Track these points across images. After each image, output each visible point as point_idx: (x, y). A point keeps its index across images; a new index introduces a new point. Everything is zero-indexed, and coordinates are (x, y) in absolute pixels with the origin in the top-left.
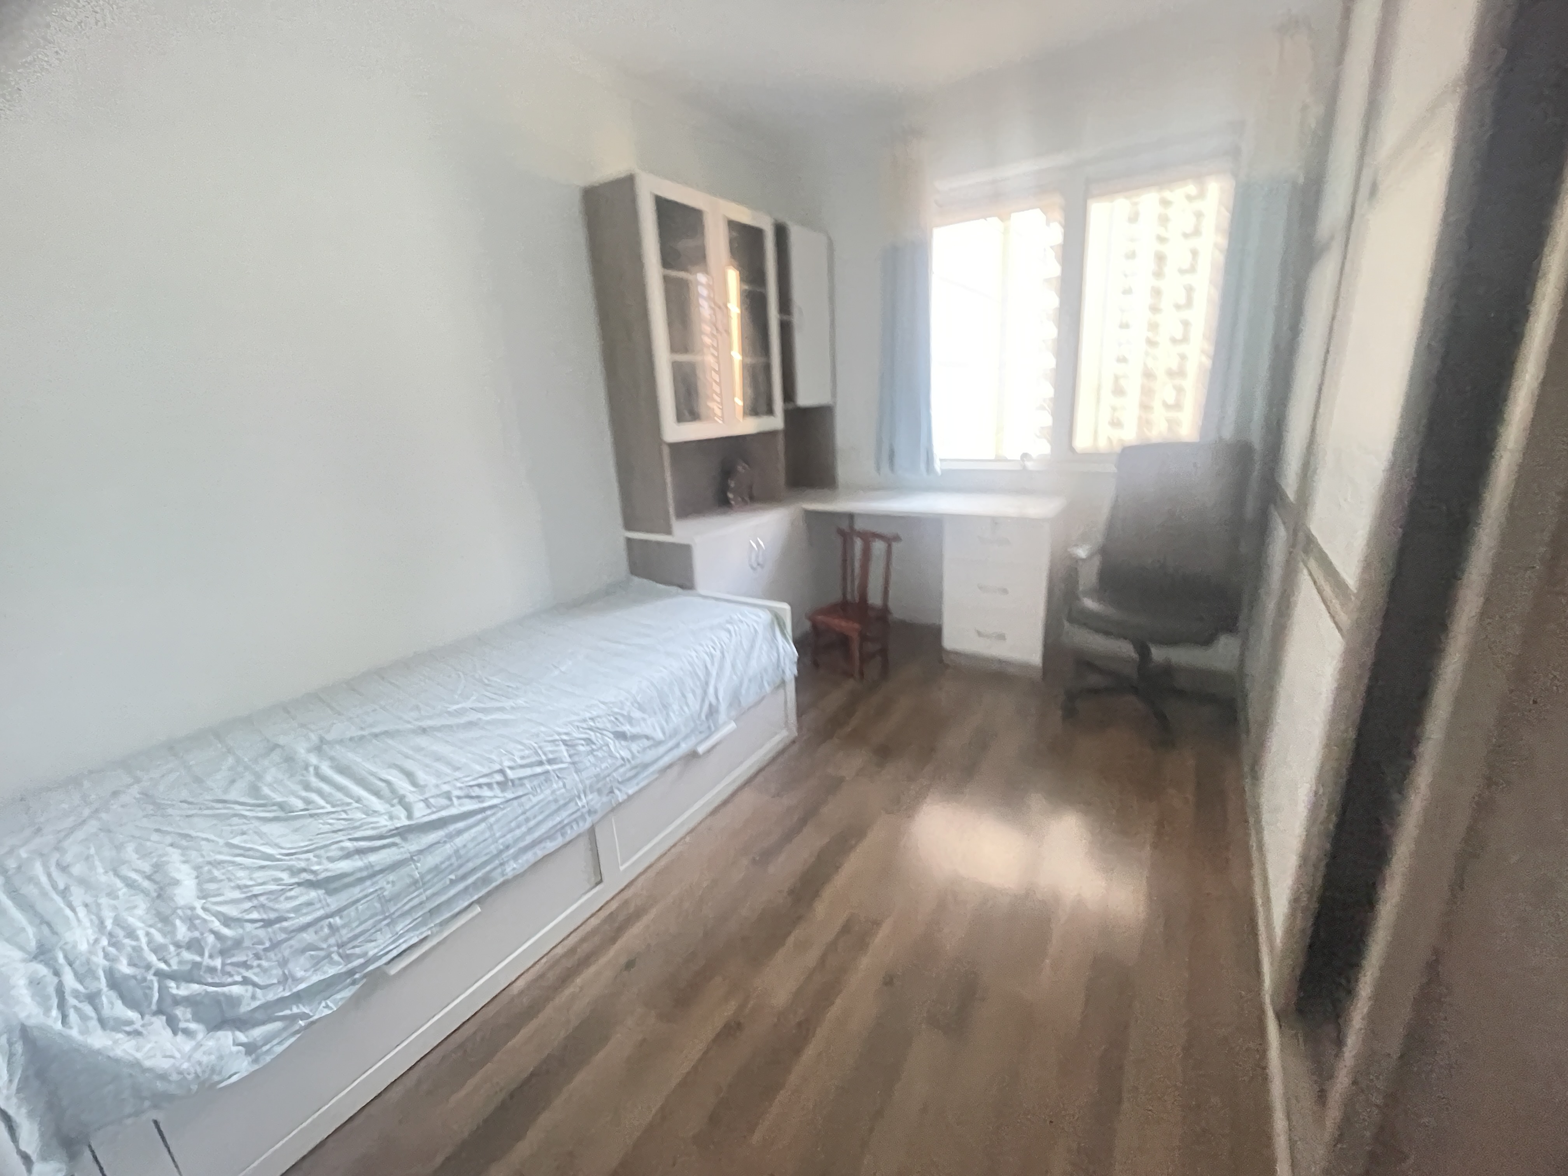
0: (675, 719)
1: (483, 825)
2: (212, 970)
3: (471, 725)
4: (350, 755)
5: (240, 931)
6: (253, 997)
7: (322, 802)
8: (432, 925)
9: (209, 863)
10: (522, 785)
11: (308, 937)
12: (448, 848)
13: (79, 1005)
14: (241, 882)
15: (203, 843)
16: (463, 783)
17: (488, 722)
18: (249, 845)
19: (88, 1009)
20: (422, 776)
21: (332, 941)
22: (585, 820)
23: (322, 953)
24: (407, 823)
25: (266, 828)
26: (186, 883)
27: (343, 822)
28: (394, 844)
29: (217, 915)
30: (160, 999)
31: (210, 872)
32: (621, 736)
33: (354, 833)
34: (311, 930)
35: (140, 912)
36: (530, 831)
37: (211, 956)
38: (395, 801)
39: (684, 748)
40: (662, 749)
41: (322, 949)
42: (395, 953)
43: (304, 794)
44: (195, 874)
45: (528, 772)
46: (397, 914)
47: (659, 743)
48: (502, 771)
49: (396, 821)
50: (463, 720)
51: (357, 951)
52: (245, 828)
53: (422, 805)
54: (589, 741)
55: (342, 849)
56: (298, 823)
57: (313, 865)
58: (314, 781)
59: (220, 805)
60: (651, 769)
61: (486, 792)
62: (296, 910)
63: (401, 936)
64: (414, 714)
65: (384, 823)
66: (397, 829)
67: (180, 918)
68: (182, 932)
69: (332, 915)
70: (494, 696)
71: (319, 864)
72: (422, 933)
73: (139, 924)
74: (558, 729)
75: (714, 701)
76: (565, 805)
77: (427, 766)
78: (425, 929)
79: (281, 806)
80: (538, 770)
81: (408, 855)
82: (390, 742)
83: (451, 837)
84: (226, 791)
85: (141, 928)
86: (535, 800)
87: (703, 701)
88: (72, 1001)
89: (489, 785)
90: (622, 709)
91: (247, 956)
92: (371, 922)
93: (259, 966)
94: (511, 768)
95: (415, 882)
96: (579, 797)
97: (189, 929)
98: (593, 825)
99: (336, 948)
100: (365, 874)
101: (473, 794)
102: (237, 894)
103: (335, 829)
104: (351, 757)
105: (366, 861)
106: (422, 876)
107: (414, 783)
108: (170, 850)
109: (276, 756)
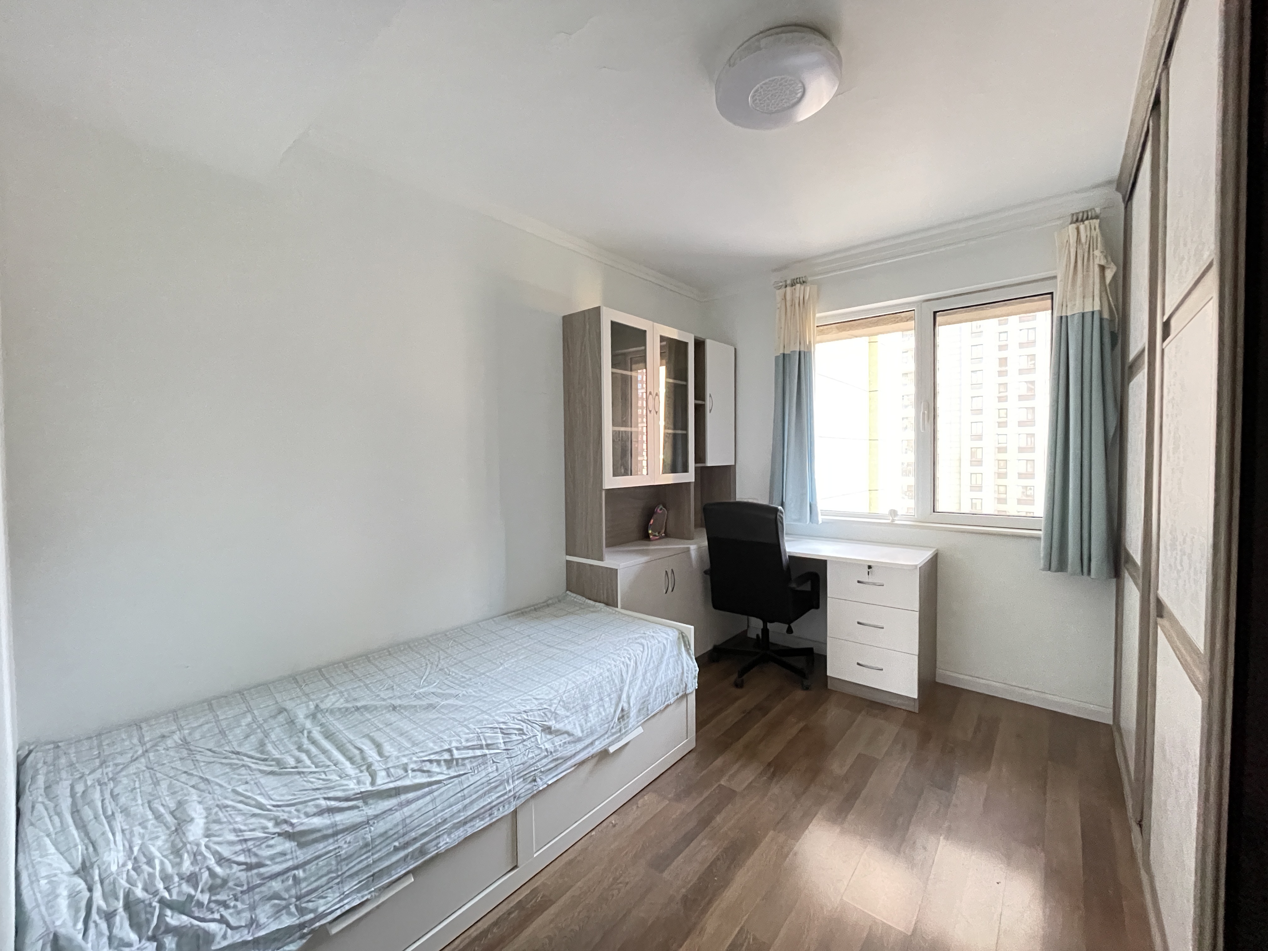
0: (593, 720)
1: (428, 798)
2: (200, 904)
3: (431, 707)
4: (336, 723)
5: (228, 871)
6: (224, 937)
7: (308, 762)
8: (373, 889)
9: (218, 806)
10: (464, 765)
11: (276, 885)
12: (398, 816)
13: (99, 921)
14: (236, 826)
15: (217, 787)
16: (418, 757)
17: (443, 707)
18: (249, 794)
19: (104, 926)
20: (388, 748)
21: (293, 892)
22: (510, 803)
23: (283, 903)
24: (370, 788)
25: (263, 780)
26: (197, 821)
27: (321, 782)
28: (357, 807)
29: (215, 853)
30: (157, 927)
31: (216, 813)
32: (547, 730)
33: (329, 792)
34: (279, 879)
35: (159, 843)
36: (465, 808)
37: (202, 891)
38: (364, 768)
39: (598, 747)
40: (580, 746)
41: (285, 899)
42: (339, 913)
43: (297, 753)
44: (205, 814)
45: (471, 753)
46: (347, 874)
47: (579, 740)
48: (449, 751)
49: (362, 786)
50: (425, 702)
51: (310, 905)
52: (249, 778)
53: (384, 773)
54: (521, 731)
55: (317, 806)
56: (286, 779)
57: (293, 818)
58: (306, 744)
59: (234, 756)
60: (570, 763)
61: (435, 768)
62: (272, 858)
63: (347, 896)
64: (390, 693)
65: (353, 787)
66: (361, 793)
67: (188, 852)
68: (187, 866)
69: (296, 868)
70: (452, 684)
71: (299, 817)
72: (363, 897)
73: (157, 854)
74: (497, 718)
75: (626, 706)
76: (496, 787)
77: (393, 739)
78: (366, 892)
79: (278, 762)
80: (478, 753)
81: (364, 819)
82: (368, 716)
83: (401, 805)
84: (240, 745)
85: (158, 858)
86: (472, 780)
87: (617, 705)
88: (95, 916)
89: (438, 762)
90: (550, 706)
91: (228, 896)
92: (324, 879)
93: (235, 907)
94: (458, 749)
95: (366, 845)
96: (508, 782)
97: (192, 864)
98: (516, 808)
99: (294, 900)
100: (330, 831)
101: (425, 769)
102: (232, 837)
103: (314, 787)
104: (337, 725)
105: (333, 820)
106: (373, 840)
107: (380, 754)
108: (193, 791)
109: (281, 718)
